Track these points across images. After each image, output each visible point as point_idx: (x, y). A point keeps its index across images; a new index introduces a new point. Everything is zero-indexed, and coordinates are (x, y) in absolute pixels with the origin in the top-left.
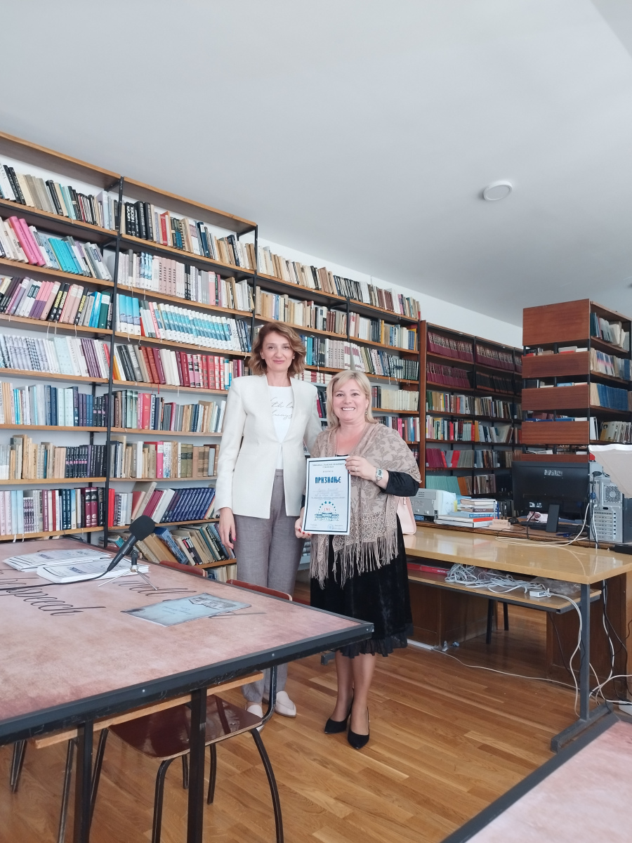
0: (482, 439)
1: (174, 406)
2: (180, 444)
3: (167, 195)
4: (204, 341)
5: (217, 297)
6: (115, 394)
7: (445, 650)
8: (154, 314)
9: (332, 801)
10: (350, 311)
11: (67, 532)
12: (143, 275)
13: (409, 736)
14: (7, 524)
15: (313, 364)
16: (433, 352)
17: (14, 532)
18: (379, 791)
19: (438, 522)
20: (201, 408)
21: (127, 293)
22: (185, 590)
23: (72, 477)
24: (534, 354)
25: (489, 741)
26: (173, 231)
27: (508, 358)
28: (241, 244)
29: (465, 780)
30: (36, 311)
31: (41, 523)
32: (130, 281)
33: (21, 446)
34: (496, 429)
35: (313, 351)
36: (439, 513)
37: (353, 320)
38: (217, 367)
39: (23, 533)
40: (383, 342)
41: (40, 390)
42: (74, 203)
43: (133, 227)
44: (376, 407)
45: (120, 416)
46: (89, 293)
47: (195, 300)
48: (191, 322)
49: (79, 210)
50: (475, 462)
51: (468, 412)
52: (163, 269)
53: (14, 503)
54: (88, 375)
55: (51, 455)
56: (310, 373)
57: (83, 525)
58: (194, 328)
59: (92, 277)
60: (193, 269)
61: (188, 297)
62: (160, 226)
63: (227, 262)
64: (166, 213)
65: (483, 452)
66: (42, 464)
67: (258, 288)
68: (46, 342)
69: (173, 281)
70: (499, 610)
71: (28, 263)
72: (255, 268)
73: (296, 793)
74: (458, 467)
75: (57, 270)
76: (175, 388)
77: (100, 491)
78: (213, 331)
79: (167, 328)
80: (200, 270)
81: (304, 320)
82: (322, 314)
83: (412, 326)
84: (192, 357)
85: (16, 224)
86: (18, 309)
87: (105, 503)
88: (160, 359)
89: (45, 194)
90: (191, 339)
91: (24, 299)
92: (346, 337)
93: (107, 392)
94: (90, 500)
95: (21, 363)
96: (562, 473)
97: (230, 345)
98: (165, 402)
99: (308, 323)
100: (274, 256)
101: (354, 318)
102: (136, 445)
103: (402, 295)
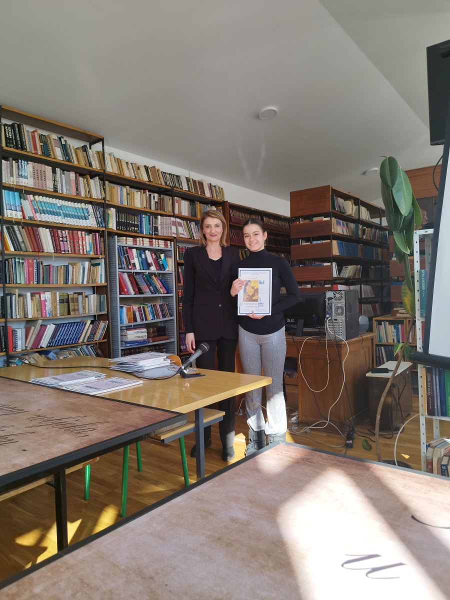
1: (51, 267)
2: (58, 293)
3: (35, 117)
4: (69, 221)
5: (77, 189)
6: (7, 260)
8: (32, 203)
10: (175, 196)
12: (20, 176)
15: (150, 233)
16: (234, 222)
20: (71, 268)
21: (10, 189)
24: (298, 223)
26: (42, 144)
27: (286, 224)
28: (92, 152)
32: (12, 180)
35: (149, 224)
37: (177, 203)
38: (80, 238)
43: (11, 141)
45: (12, 276)
47: (61, 192)
48: (60, 208)
52: (36, 171)
56: (148, 240)
58: (61, 212)
60: (58, 170)
61: (55, 190)
62: (31, 140)
63: (83, 164)
64: (35, 131)
67: (107, 183)
69: (43, 179)
72: (104, 168)
76: (50, 254)
77: (1, 328)
78: (76, 214)
79: (42, 212)
80: (63, 171)
81: (142, 204)
82: (154, 199)
83: (219, 205)
84: (62, 232)
87: (6, 336)
88: (38, 235)
90: (60, 220)
92: (172, 214)
97: (88, 223)
98: (44, 264)
99: (145, 205)
100: (117, 159)
101: (177, 201)
102: (26, 295)
103: (210, 184)
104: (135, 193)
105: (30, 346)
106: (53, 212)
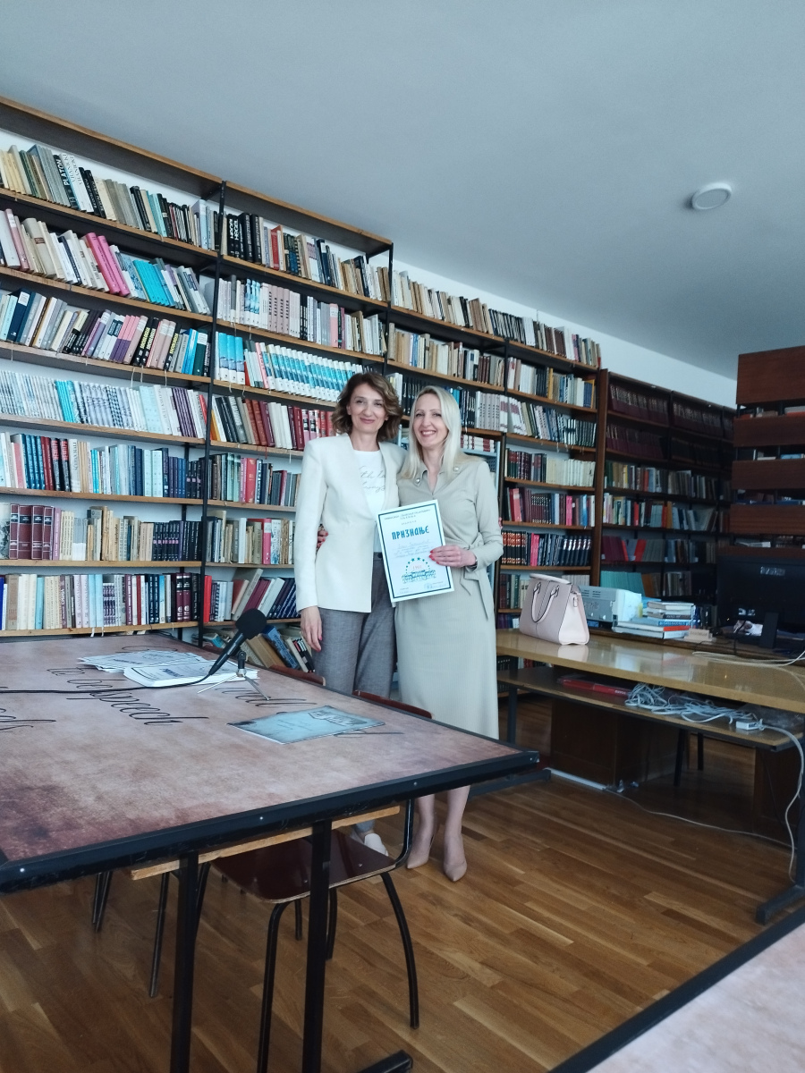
0: (676, 526)
1: (285, 475)
3: (281, 204)
4: (323, 393)
5: (340, 336)
6: (213, 458)
7: (621, 791)
8: (262, 358)
9: (477, 966)
10: (510, 356)
11: (155, 627)
12: (247, 308)
13: (575, 894)
14: (84, 615)
16: (616, 411)
17: (92, 625)
18: (536, 957)
19: (618, 630)
21: (228, 330)
22: (303, 702)
23: (161, 560)
24: (751, 416)
25: (676, 906)
26: (287, 252)
27: (716, 421)
28: (372, 268)
29: (645, 952)
30: (118, 354)
31: (124, 614)
32: (232, 316)
33: (100, 519)
34: (695, 514)
36: (619, 619)
37: (513, 368)
39: (102, 626)
40: (550, 396)
41: (123, 451)
42: (165, 215)
43: (237, 246)
44: (539, 481)
45: (219, 486)
46: (182, 331)
47: (312, 340)
48: (308, 369)
49: (171, 225)
50: (666, 554)
51: (659, 490)
52: (273, 300)
53: (91, 589)
54: (180, 434)
55: (136, 532)
57: (174, 618)
58: (310, 376)
59: (186, 310)
60: (310, 299)
61: (303, 336)
62: (271, 244)
63: (353, 291)
65: (676, 542)
66: (125, 543)
67: (392, 326)
68: (131, 392)
69: (285, 316)
70: (691, 745)
71: (108, 293)
72: (388, 299)
73: (433, 954)
74: (643, 560)
75: (144, 301)
76: (286, 452)
77: (194, 578)
78: (334, 381)
79: (277, 375)
80: (319, 302)
81: (449, 367)
82: (472, 359)
83: (589, 377)
85: (95, 243)
86: (97, 351)
87: (201, 593)
88: (268, 415)
89: (128, 205)
90: (307, 390)
91: (104, 338)
92: (502, 389)
93: (203, 456)
94: (182, 589)
95: (101, 418)
96: (784, 571)
98: (274, 469)
99: (455, 371)
100: (414, 283)
101: (513, 365)
102: (238, 522)
103: (577, 336)
104: (440, 347)
105: (238, 614)
106: (296, 375)
